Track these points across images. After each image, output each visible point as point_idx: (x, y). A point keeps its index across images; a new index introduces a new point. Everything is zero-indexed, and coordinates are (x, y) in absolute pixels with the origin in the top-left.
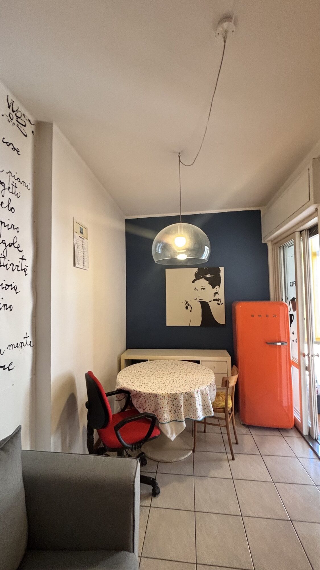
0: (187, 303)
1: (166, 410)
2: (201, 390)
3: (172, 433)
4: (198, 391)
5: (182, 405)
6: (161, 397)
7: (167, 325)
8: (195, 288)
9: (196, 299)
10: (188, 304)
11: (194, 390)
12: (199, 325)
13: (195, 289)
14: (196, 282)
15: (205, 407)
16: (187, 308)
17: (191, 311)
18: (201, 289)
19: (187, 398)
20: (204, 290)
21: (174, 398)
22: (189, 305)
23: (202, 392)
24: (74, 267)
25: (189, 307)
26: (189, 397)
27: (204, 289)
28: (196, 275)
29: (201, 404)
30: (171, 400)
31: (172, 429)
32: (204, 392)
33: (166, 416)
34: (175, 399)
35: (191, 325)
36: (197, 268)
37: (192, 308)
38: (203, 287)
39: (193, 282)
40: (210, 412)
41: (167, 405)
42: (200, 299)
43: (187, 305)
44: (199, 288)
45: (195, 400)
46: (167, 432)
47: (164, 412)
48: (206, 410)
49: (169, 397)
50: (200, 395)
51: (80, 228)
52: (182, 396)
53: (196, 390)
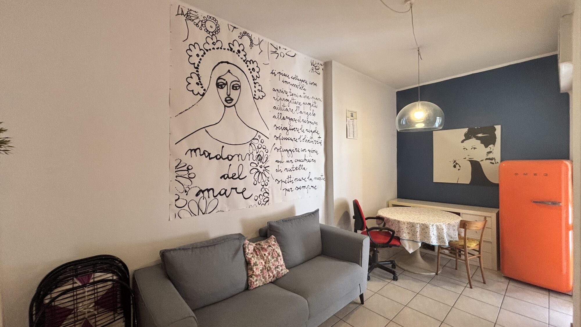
0: (455, 162)
1: (405, 231)
2: (436, 225)
3: (410, 248)
4: (433, 225)
5: (417, 231)
6: (402, 223)
7: (434, 181)
8: (464, 148)
9: (465, 158)
10: (456, 163)
11: (429, 223)
12: (468, 182)
13: (464, 149)
14: (465, 142)
15: (440, 238)
16: (455, 166)
17: (459, 170)
18: (472, 148)
19: (422, 228)
20: (474, 149)
21: (412, 226)
22: (457, 164)
23: (437, 226)
24: (347, 139)
25: (457, 166)
26: (425, 228)
27: (475, 148)
28: (466, 135)
29: (436, 235)
30: (410, 227)
31: (409, 246)
32: (440, 227)
33: (405, 236)
34: (413, 226)
35: (458, 183)
36: (468, 129)
37: (460, 166)
38: (474, 147)
39: (463, 142)
40: (444, 242)
41: (406, 229)
42: (469, 158)
43: (454, 163)
44: (469, 148)
45: (430, 230)
46: (406, 246)
47: (404, 232)
48: (441, 240)
49: (408, 224)
50: (435, 228)
51: (351, 113)
52: (418, 225)
53: (431, 223)
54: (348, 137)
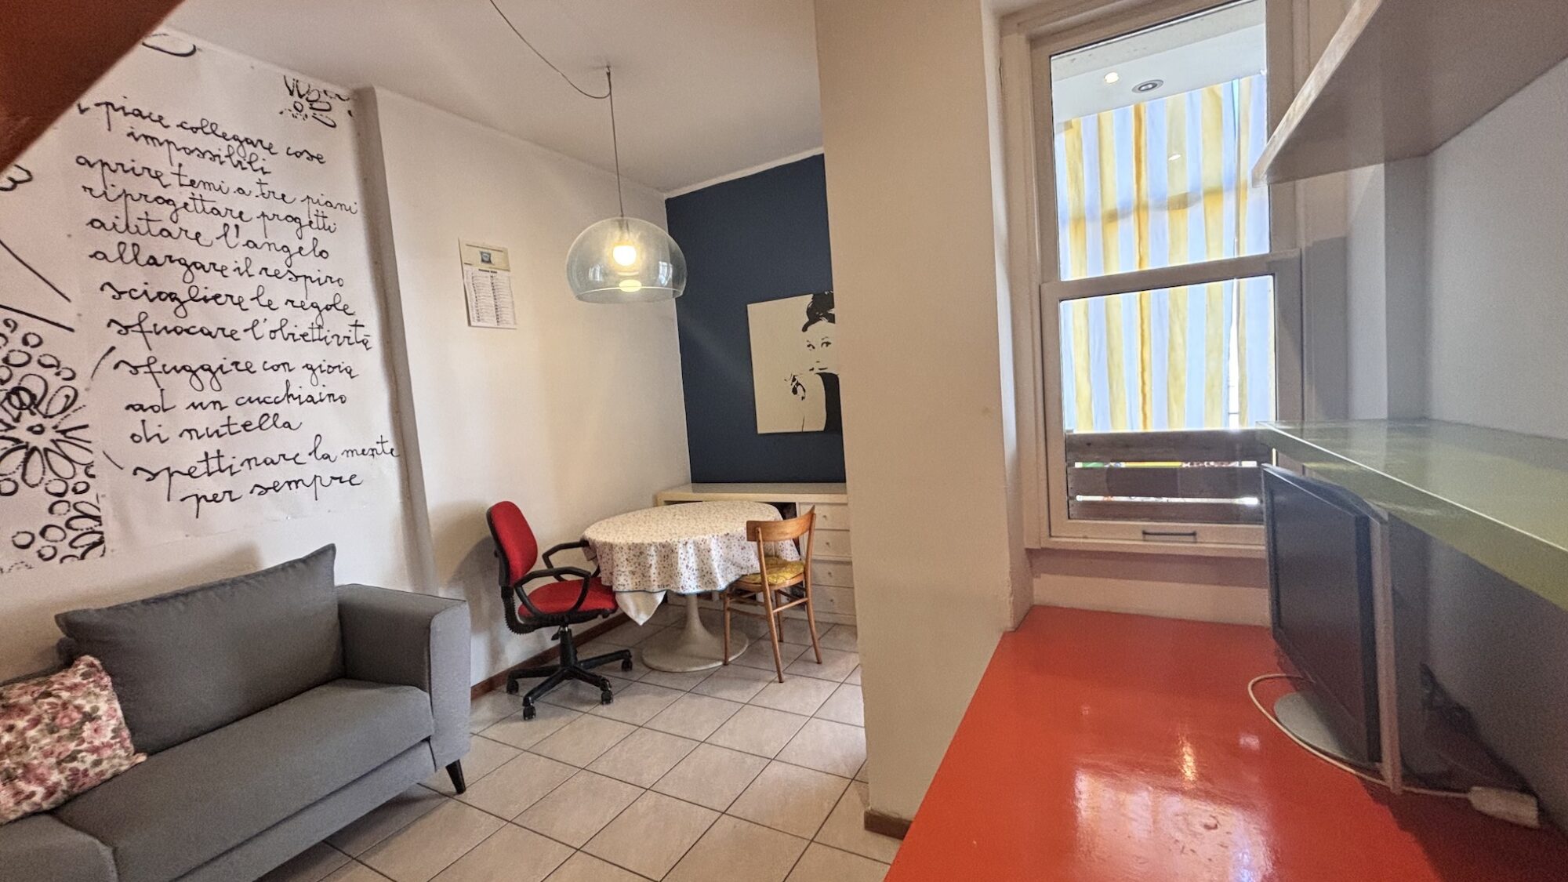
0: (794, 380)
1: (623, 570)
2: (694, 542)
3: (638, 611)
4: (686, 543)
5: (651, 565)
6: (617, 548)
7: (760, 431)
8: (808, 343)
9: (813, 369)
10: (796, 382)
11: (676, 540)
12: (822, 428)
13: (809, 346)
14: (809, 328)
15: (703, 574)
16: (795, 391)
17: (803, 398)
18: (822, 344)
19: (663, 554)
20: (827, 346)
21: (638, 552)
22: (798, 384)
23: (696, 544)
24: (470, 328)
25: (799, 389)
26: (667, 553)
27: (828, 344)
28: (809, 312)
29: (695, 567)
30: (634, 555)
31: (637, 606)
32: (702, 547)
33: (623, 581)
34: (641, 553)
35: (805, 430)
36: (811, 296)
37: (804, 390)
38: (825, 340)
39: (805, 329)
40: (714, 582)
41: (626, 562)
42: (820, 369)
43: (794, 384)
44: (816, 343)
45: (677, 557)
46: (628, 608)
47: (619, 573)
48: (706, 579)
49: (630, 549)
50: (691, 551)
51: (482, 253)
52: (653, 548)
53: (681, 539)
54: (473, 323)
